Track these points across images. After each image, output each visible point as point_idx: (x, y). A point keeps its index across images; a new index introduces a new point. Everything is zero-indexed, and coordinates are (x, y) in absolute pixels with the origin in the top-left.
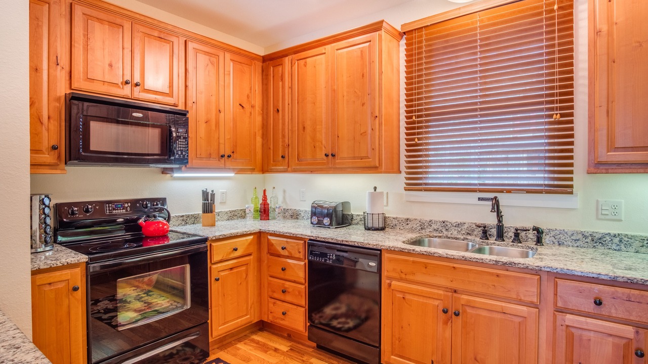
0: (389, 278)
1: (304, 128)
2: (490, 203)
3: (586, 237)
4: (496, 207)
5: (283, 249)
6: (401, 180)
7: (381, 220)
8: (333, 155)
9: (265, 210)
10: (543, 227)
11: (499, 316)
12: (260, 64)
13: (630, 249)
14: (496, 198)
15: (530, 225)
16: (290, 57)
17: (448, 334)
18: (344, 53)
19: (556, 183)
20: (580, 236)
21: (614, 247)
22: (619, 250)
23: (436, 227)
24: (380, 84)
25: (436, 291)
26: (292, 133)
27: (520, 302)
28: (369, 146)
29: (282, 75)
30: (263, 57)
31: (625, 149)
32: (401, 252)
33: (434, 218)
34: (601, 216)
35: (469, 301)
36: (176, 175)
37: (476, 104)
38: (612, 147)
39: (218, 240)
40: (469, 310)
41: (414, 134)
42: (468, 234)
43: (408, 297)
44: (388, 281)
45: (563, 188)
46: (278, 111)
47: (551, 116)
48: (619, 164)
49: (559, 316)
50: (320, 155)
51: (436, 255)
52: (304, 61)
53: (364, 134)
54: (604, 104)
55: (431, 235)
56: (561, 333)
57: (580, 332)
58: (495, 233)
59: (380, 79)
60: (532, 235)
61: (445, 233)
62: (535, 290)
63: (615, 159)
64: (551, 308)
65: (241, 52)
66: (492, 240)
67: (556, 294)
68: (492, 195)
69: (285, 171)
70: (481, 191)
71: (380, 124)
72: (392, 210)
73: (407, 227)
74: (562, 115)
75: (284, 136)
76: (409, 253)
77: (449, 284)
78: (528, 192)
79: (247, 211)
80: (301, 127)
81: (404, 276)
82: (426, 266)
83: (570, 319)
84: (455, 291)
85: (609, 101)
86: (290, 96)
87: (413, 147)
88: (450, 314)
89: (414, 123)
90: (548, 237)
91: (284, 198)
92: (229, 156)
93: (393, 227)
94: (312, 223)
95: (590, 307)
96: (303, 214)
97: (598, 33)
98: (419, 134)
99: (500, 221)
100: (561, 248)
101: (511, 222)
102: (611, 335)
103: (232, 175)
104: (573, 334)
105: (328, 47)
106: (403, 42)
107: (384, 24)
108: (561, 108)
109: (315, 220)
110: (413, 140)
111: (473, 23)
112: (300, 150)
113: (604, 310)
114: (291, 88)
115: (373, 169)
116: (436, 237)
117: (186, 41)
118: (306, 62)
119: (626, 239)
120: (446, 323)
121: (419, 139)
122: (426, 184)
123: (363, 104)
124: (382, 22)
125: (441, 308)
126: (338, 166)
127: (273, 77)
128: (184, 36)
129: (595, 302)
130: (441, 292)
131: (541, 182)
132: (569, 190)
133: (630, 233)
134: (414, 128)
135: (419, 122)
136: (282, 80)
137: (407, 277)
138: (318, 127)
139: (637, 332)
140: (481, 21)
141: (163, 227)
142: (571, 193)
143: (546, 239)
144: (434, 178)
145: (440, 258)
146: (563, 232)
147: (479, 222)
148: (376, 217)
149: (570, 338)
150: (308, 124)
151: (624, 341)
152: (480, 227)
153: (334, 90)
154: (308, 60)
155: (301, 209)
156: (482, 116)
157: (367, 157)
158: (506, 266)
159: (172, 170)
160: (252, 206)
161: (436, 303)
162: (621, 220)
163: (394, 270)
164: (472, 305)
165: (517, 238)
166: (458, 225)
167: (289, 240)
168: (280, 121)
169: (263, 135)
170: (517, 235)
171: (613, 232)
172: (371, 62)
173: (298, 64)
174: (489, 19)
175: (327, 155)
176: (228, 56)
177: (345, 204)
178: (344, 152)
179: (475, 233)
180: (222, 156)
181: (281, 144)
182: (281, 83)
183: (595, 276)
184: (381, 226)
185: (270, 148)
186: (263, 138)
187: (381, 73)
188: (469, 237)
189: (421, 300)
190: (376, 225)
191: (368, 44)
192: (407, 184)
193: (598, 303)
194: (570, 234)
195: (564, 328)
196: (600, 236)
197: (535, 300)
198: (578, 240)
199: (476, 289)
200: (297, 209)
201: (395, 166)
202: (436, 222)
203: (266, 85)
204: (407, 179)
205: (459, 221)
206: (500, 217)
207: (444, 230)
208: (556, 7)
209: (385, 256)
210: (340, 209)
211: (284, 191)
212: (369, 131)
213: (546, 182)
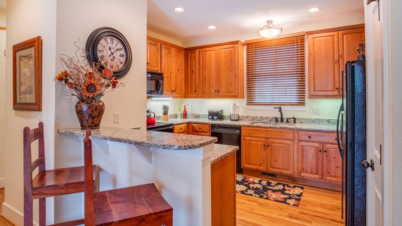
0: (244, 136)
1: (205, 80)
2: (278, 109)
3: (309, 120)
4: (280, 110)
5: (200, 128)
6: (245, 101)
7: (237, 117)
8: (218, 91)
9: (185, 114)
10: (296, 117)
11: (282, 145)
12: (184, 51)
13: (322, 124)
14: (280, 107)
15: (292, 117)
16: (198, 50)
17: (265, 154)
18: (223, 51)
19: (300, 102)
20: (308, 120)
21: (318, 123)
22: (319, 124)
23: (258, 119)
24: (238, 64)
25: (261, 139)
26: (199, 82)
27: (288, 140)
28: (234, 88)
29: (195, 57)
30: (185, 48)
31: (318, 91)
32: (249, 126)
33: (258, 116)
34: (314, 113)
35: (272, 141)
36: (153, 99)
37: (273, 73)
38: (315, 90)
39: (176, 125)
40: (272, 144)
41: (250, 83)
42: (270, 121)
43: (251, 142)
44: (244, 137)
45: (302, 104)
46: (193, 72)
47: (298, 79)
48: (317, 96)
49: (300, 143)
50: (213, 91)
51: (261, 126)
52: (205, 52)
53: (231, 83)
54: (312, 76)
55: (257, 122)
56: (300, 148)
57: (305, 147)
58: (280, 120)
59: (238, 62)
60: (292, 120)
61: (262, 121)
62: (292, 135)
63: (316, 94)
64: (297, 141)
65: (178, 47)
66: (279, 123)
67: (298, 136)
68: (278, 106)
69: (196, 97)
70: (275, 105)
71: (238, 80)
72: (241, 113)
73: (247, 119)
74: (301, 79)
75: (195, 83)
76: (251, 127)
77: (265, 136)
78: (291, 105)
79: (178, 115)
80: (204, 79)
81: (250, 135)
82: (257, 130)
83: (302, 143)
84: (268, 139)
85: (314, 76)
86: (198, 66)
87: (250, 88)
88: (266, 146)
89: (250, 79)
90: (298, 121)
91: (192, 109)
92: (174, 91)
93: (242, 120)
94: (209, 119)
95: (308, 139)
96: (201, 116)
97: (310, 54)
98: (252, 83)
99: (282, 116)
100: (302, 124)
101: (285, 116)
102: (313, 147)
103: (171, 99)
104: (303, 148)
105: (216, 47)
106: (245, 47)
107: (239, 42)
108: (301, 76)
109: (210, 117)
110: (250, 85)
111: (272, 43)
112: (203, 88)
113: (311, 140)
114: (199, 62)
115: (235, 97)
116: (259, 123)
117: (161, 45)
118: (206, 53)
119: (321, 120)
120: (265, 150)
121: (252, 85)
122: (255, 103)
123: (231, 72)
124: (239, 41)
125: (263, 145)
126: (220, 95)
127: (190, 57)
128: (161, 42)
129: (309, 137)
130: (263, 139)
131: (295, 102)
132: (304, 104)
133: (322, 118)
134: (250, 81)
135: (252, 79)
136: (195, 59)
137: (251, 135)
138: (211, 80)
139: (320, 145)
140: (275, 43)
141: (154, 120)
142: (305, 105)
143: (297, 121)
144: (257, 100)
145: (263, 127)
146: (302, 119)
147: (274, 116)
148: (235, 115)
149: (302, 149)
150: (207, 78)
151: (317, 148)
152: (275, 118)
153: (219, 65)
154: (207, 52)
155: (200, 114)
156: (275, 77)
157: (233, 92)
158: (284, 128)
159: (151, 97)
160: (180, 113)
161: (261, 143)
162: (320, 114)
163: (246, 133)
164: (273, 142)
165: (287, 121)
166: (267, 118)
167: (202, 125)
168: (194, 76)
169: (185, 81)
170: (287, 120)
171: (317, 118)
172: (235, 56)
173: (202, 53)
174: (277, 43)
175: (216, 91)
176: (174, 49)
177: (222, 111)
178: (223, 89)
179: (273, 120)
180: (172, 91)
181: (194, 86)
182: (194, 60)
183: (309, 129)
184: (237, 119)
185: (189, 88)
186: (185, 83)
187: (238, 60)
188: (271, 122)
189: (256, 142)
190: (236, 119)
191: (233, 49)
192: (247, 103)
193: (310, 137)
194: (304, 119)
195: (301, 146)
196: (314, 120)
197: (292, 138)
198: (307, 121)
199: (274, 137)
200: (199, 114)
201: (243, 96)
202: (258, 117)
203: (187, 60)
204: (247, 100)
205: (267, 116)
206: (281, 114)
207: (261, 120)
208: (299, 42)
209: (243, 128)
210: (220, 113)
211: (192, 106)
212: (234, 82)
213: (297, 102)
